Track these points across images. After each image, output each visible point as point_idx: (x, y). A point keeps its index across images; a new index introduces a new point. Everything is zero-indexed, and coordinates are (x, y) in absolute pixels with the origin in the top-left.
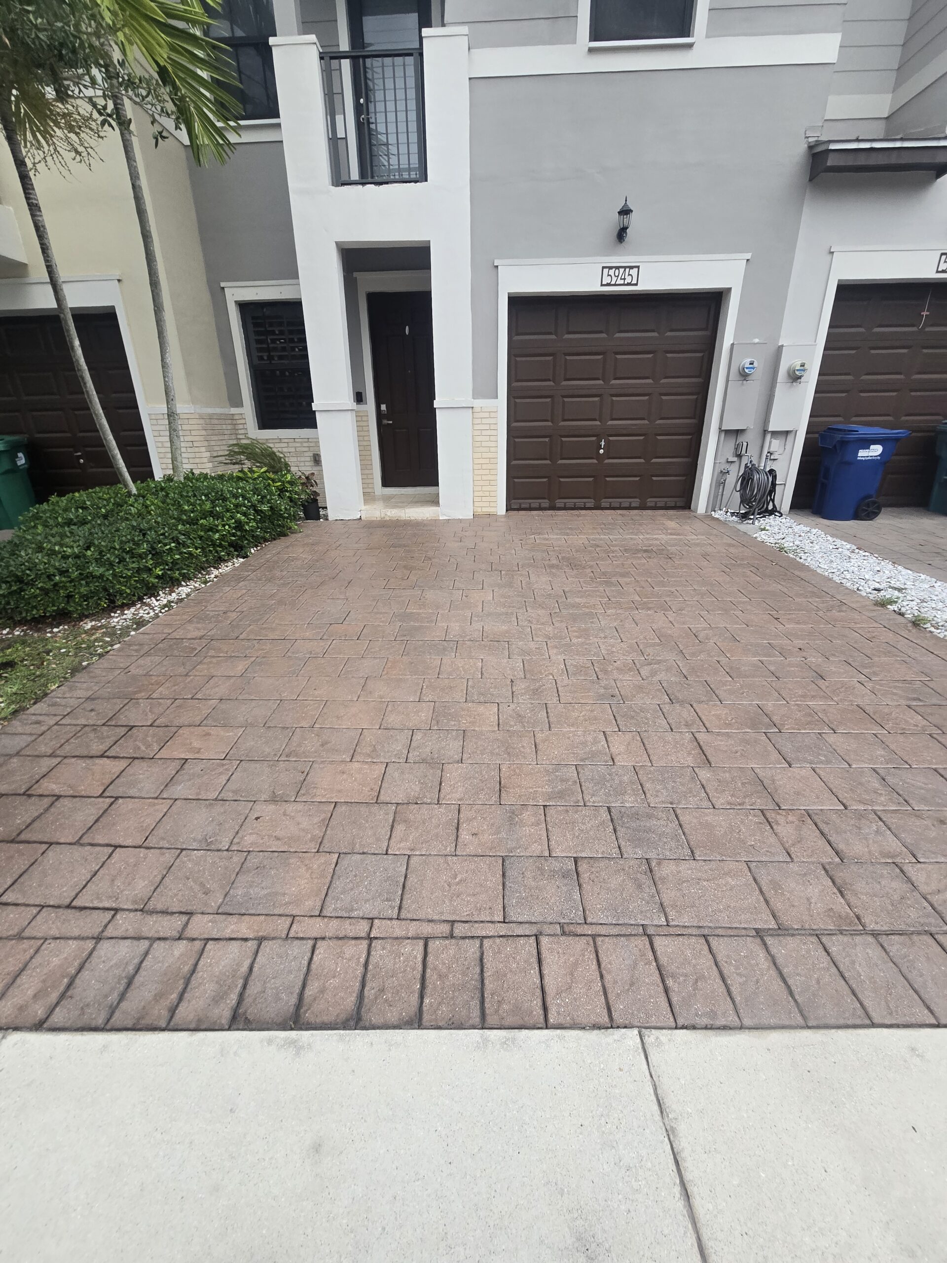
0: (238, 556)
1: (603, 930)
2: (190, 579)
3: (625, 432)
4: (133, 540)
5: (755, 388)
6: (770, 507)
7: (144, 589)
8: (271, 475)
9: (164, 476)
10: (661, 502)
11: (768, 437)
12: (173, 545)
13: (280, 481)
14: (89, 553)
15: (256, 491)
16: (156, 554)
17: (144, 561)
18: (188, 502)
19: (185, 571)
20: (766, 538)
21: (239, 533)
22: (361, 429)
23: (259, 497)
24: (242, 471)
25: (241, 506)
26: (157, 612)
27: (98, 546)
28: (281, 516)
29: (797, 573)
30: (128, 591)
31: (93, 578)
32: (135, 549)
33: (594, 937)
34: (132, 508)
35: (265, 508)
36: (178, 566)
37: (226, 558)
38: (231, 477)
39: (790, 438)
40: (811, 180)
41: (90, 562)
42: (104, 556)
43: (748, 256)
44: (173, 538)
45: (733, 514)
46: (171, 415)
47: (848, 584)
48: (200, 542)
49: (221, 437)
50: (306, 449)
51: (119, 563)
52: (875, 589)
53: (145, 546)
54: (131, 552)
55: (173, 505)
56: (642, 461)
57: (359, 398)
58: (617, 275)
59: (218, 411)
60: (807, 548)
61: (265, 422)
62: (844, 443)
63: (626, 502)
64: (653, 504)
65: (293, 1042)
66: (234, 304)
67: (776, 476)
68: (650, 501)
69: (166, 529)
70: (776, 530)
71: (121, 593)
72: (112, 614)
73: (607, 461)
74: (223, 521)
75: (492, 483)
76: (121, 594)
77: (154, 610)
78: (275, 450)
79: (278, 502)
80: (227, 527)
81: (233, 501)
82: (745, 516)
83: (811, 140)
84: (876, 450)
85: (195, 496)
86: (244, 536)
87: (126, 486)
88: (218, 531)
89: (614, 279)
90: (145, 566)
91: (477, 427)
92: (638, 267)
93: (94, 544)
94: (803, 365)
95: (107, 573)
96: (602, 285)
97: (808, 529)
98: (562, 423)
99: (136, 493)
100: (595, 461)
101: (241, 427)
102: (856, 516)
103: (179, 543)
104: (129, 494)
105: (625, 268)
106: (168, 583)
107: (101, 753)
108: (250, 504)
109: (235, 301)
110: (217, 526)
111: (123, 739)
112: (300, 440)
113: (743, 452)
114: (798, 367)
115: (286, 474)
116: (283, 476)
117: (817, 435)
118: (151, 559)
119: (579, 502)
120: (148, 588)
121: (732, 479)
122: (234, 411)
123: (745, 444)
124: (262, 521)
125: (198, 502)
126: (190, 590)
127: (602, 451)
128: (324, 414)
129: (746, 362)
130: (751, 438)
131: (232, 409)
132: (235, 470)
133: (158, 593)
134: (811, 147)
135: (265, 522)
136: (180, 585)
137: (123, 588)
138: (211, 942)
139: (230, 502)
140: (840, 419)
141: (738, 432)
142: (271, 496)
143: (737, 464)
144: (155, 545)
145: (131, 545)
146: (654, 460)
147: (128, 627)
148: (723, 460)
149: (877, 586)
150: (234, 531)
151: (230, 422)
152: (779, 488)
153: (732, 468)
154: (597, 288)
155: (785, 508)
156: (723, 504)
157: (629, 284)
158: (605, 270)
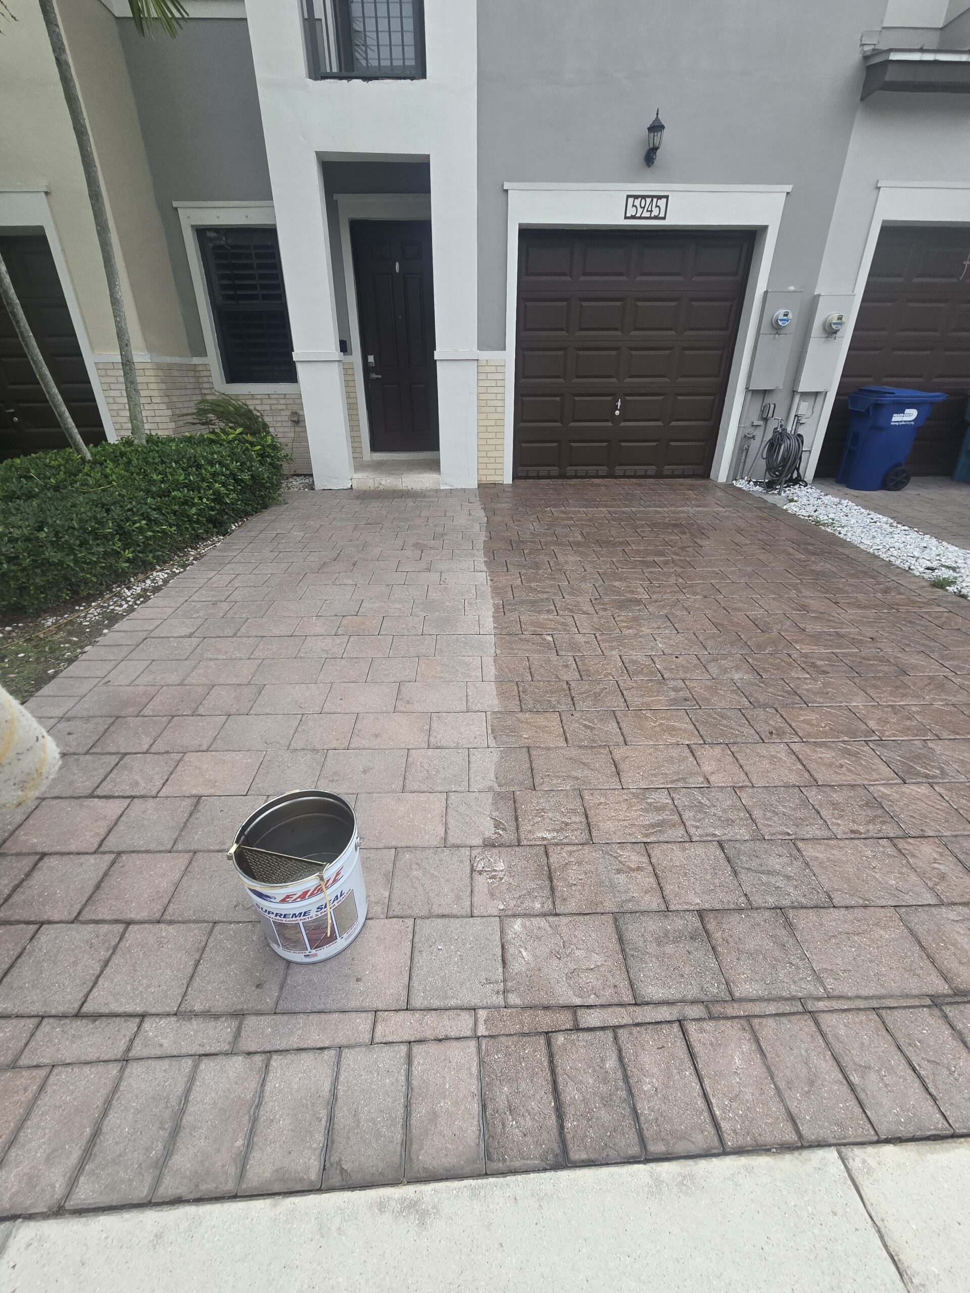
0: (218, 534)
1: (757, 1009)
2: (165, 562)
3: (642, 391)
4: (95, 518)
5: (786, 343)
6: (795, 475)
7: (113, 576)
8: (249, 437)
9: (122, 439)
10: (678, 469)
11: (797, 398)
12: (144, 522)
13: (260, 444)
14: (42, 535)
15: (233, 456)
16: (123, 534)
17: (111, 543)
18: (156, 469)
19: (160, 553)
20: (797, 510)
21: (218, 507)
22: (348, 384)
23: (238, 464)
24: (213, 432)
25: (218, 474)
26: (130, 603)
27: (53, 526)
28: (263, 485)
29: (841, 550)
30: (94, 579)
31: (50, 565)
32: (98, 529)
33: (748, 1018)
34: (89, 478)
35: (246, 476)
36: (150, 548)
37: (205, 536)
38: (202, 441)
39: (820, 399)
40: (862, 99)
41: (45, 545)
42: (61, 538)
43: (789, 188)
44: (142, 514)
45: (756, 483)
46: (127, 364)
47: (898, 563)
48: (174, 518)
49: (183, 392)
50: (283, 407)
51: (81, 546)
52: (928, 569)
53: (111, 525)
54: (94, 532)
55: (138, 474)
56: (660, 424)
57: (344, 347)
58: (643, 206)
59: (177, 360)
60: (844, 520)
61: (233, 375)
62: (878, 406)
63: (641, 469)
64: (669, 473)
65: (412, 1205)
66: (190, 229)
67: (802, 442)
68: (668, 469)
69: (134, 503)
70: (804, 501)
71: (86, 582)
72: (77, 608)
73: (623, 424)
74: (200, 492)
75: (498, 448)
76: (86, 584)
77: (127, 602)
78: (251, 408)
79: (260, 469)
80: (204, 500)
81: (209, 468)
82: (770, 486)
83: (866, 48)
84: (911, 415)
85: (163, 462)
86: (224, 510)
87: (79, 451)
88: (193, 505)
89: (640, 210)
90: (113, 550)
91: (482, 383)
92: (667, 197)
93: (48, 523)
94: (840, 318)
95: (67, 559)
96: (626, 218)
97: (837, 500)
98: (575, 380)
99: (91, 459)
100: (610, 424)
101: (206, 380)
102: (883, 488)
103: (150, 520)
104: (83, 459)
105: (652, 197)
106: (140, 567)
107: (90, 791)
108: (228, 472)
109: (192, 226)
110: (193, 499)
111: (115, 771)
112: (276, 396)
113: (770, 415)
114: (835, 321)
115: (265, 437)
116: (262, 438)
117: (846, 398)
118: (118, 540)
119: (592, 469)
120: (118, 575)
121: (758, 446)
122: (196, 360)
123: (772, 406)
124: (242, 492)
125: (168, 470)
126: (166, 576)
127: (617, 413)
128: (305, 365)
129: (780, 313)
130: (779, 400)
131: (194, 358)
132: (202, 431)
133: (129, 580)
134: (866, 58)
135: (245, 493)
136: (154, 569)
137: (88, 576)
138: (275, 1057)
139: (205, 469)
140: (871, 379)
141: (765, 392)
142: (251, 462)
143: (762, 429)
144: (122, 523)
145: (93, 524)
146: (673, 423)
147: (98, 622)
148: (748, 424)
149: (929, 564)
150: (213, 505)
151: (192, 373)
152: (804, 456)
153: (758, 433)
154: (617, 220)
155: (809, 475)
156: (746, 472)
157: (656, 218)
158: (630, 200)
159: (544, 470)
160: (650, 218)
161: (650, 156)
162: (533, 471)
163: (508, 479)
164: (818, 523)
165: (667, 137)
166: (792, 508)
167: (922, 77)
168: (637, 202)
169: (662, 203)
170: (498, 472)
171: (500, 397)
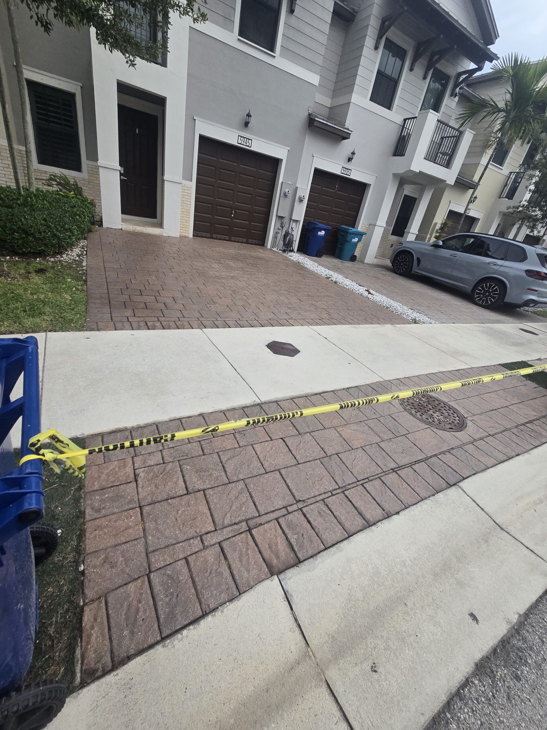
0: (84, 239)
3: (242, 209)
5: (289, 201)
6: (291, 249)
10: (254, 241)
11: (292, 221)
29: (305, 269)
39: (298, 223)
40: (309, 126)
43: (289, 149)
45: (280, 250)
47: (318, 273)
52: (326, 275)
56: (248, 222)
58: (244, 140)
60: (306, 263)
62: (314, 228)
63: (241, 240)
64: (251, 243)
67: (293, 237)
68: (250, 241)
70: (295, 257)
72: (57, 256)
73: (234, 220)
75: (188, 221)
82: (284, 251)
83: (309, 112)
84: (322, 233)
89: (243, 142)
91: (183, 194)
94: (304, 196)
96: (238, 143)
97: (304, 257)
98: (217, 199)
100: (229, 219)
102: (317, 256)
105: (247, 139)
109: (25, 78)
113: (284, 226)
114: (302, 197)
117: (306, 224)
119: (223, 237)
121: (280, 236)
123: (284, 223)
127: (232, 215)
128: (103, 168)
129: (287, 190)
130: (286, 220)
131: (20, 147)
134: (310, 115)
140: (312, 219)
141: (282, 218)
143: (281, 230)
146: (252, 223)
148: (277, 228)
151: (20, 155)
152: (294, 242)
153: (280, 231)
154: (235, 143)
155: (296, 250)
156: (276, 246)
157: (248, 146)
158: (240, 137)
159: (204, 234)
160: (246, 146)
161: (246, 124)
162: (200, 234)
163: (191, 235)
164: (299, 263)
165: (253, 121)
166: (292, 258)
167: (324, 127)
168: (242, 139)
169: (250, 141)
170: (187, 232)
171: (189, 200)
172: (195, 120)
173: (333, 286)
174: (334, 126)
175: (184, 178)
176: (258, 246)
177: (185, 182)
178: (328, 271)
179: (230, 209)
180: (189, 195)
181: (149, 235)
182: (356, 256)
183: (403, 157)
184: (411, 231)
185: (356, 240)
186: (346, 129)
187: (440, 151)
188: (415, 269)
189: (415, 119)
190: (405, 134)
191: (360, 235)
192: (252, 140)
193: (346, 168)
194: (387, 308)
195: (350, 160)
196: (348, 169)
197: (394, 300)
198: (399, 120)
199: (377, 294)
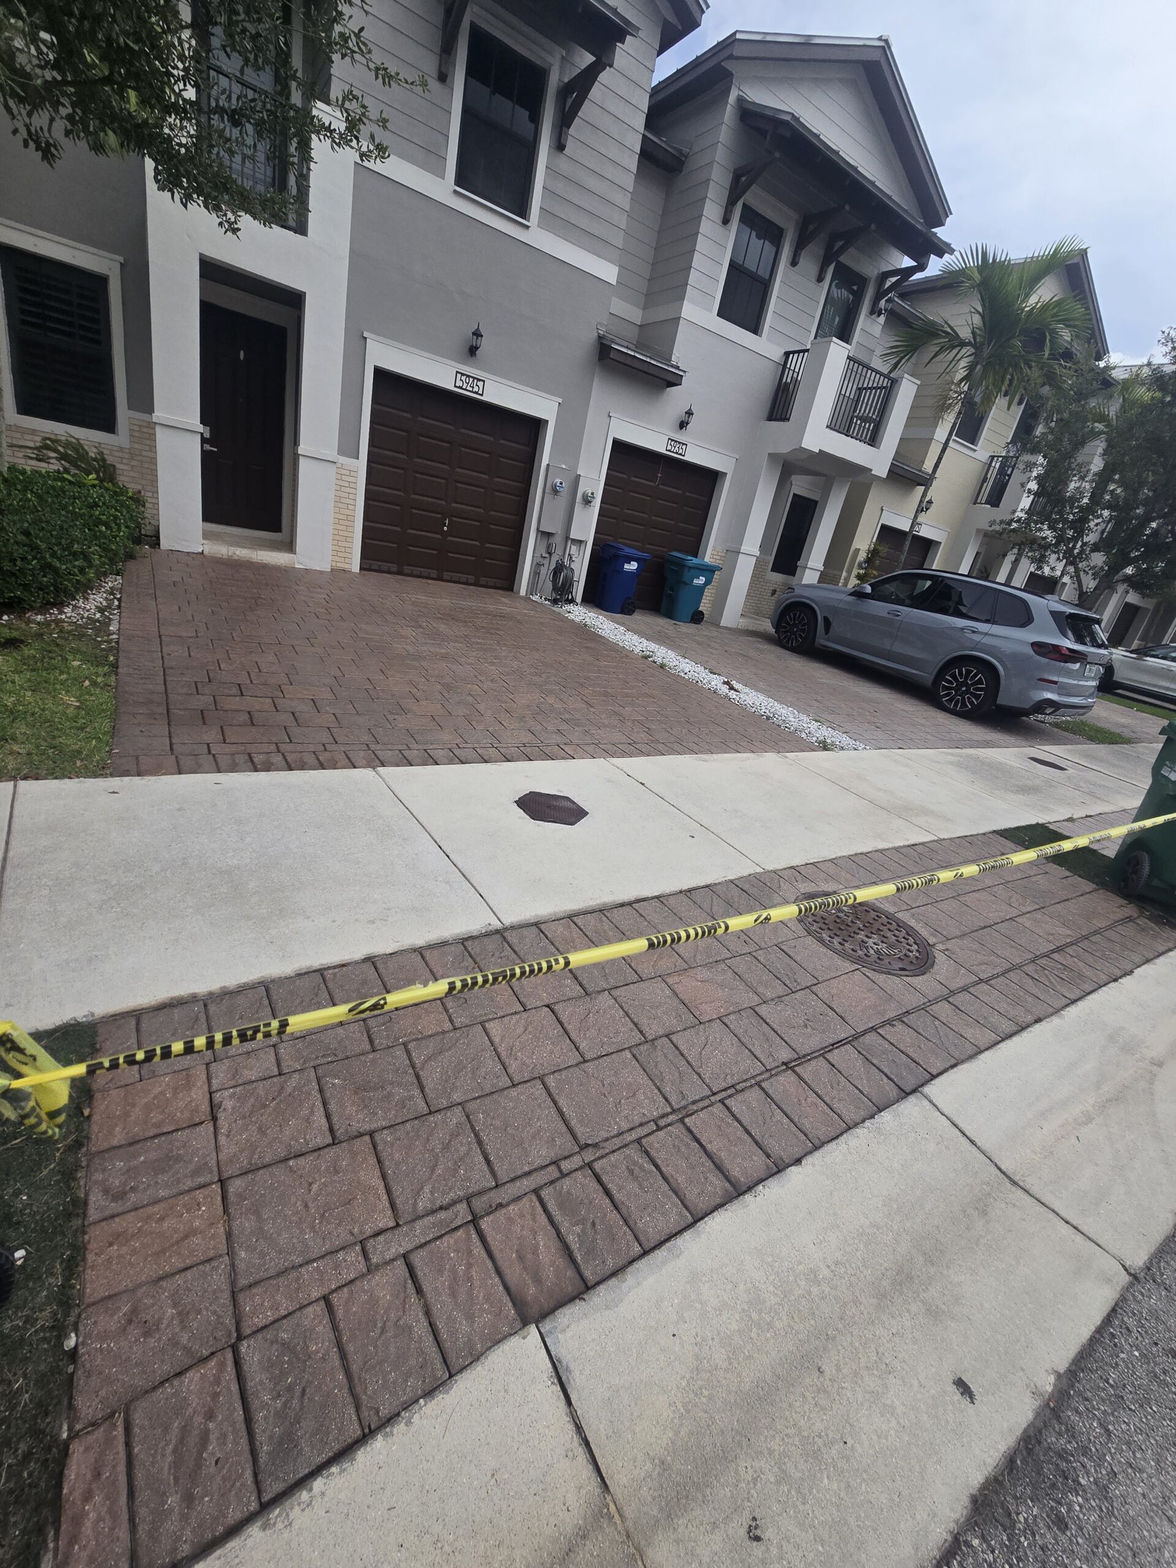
3: (465, 515)
5: (562, 501)
6: (570, 597)
10: (491, 581)
11: (569, 542)
20: (573, 617)
29: (598, 639)
39: (583, 545)
40: (599, 360)
43: (560, 400)
45: (546, 599)
47: (627, 647)
56: (477, 543)
58: (467, 382)
60: (600, 626)
62: (616, 556)
63: (464, 577)
64: (485, 584)
67: (573, 574)
68: (484, 580)
70: (577, 613)
73: (449, 538)
75: (349, 539)
82: (555, 602)
83: (599, 333)
84: (633, 566)
89: (465, 385)
91: (338, 482)
94: (592, 494)
96: (455, 386)
97: (595, 615)
98: (413, 496)
100: (439, 536)
102: (622, 612)
105: (474, 378)
113: (553, 551)
114: (589, 496)
117: (598, 549)
119: (424, 571)
121: (546, 572)
123: (554, 545)
127: (445, 528)
129: (558, 481)
130: (558, 540)
134: (600, 337)
140: (611, 538)
141: (549, 535)
143: (548, 560)
146: (487, 545)
148: (539, 555)
149: (641, 649)
152: (575, 584)
153: (546, 562)
154: (451, 387)
155: (579, 599)
156: (538, 590)
157: (476, 393)
158: (459, 375)
159: (385, 566)
160: (472, 392)
161: (473, 351)
162: (376, 565)
163: (356, 568)
164: (586, 625)
165: (485, 344)
166: (571, 616)
167: (628, 361)
168: (463, 378)
169: (480, 384)
170: (347, 560)
171: (351, 496)
172: (366, 338)
173: (657, 673)
174: (648, 360)
175: (341, 452)
176: (500, 592)
177: (343, 460)
178: (645, 643)
179: (439, 516)
180: (352, 485)
181: (264, 567)
182: (702, 613)
183: (786, 423)
184: (810, 564)
185: (702, 580)
186: (672, 366)
187: (856, 414)
188: (821, 640)
189: (806, 354)
190: (789, 380)
191: (709, 571)
192: (484, 381)
193: (676, 441)
194: (768, 718)
195: (683, 425)
196: (680, 443)
197: (781, 703)
198: (777, 354)
199: (747, 690)
